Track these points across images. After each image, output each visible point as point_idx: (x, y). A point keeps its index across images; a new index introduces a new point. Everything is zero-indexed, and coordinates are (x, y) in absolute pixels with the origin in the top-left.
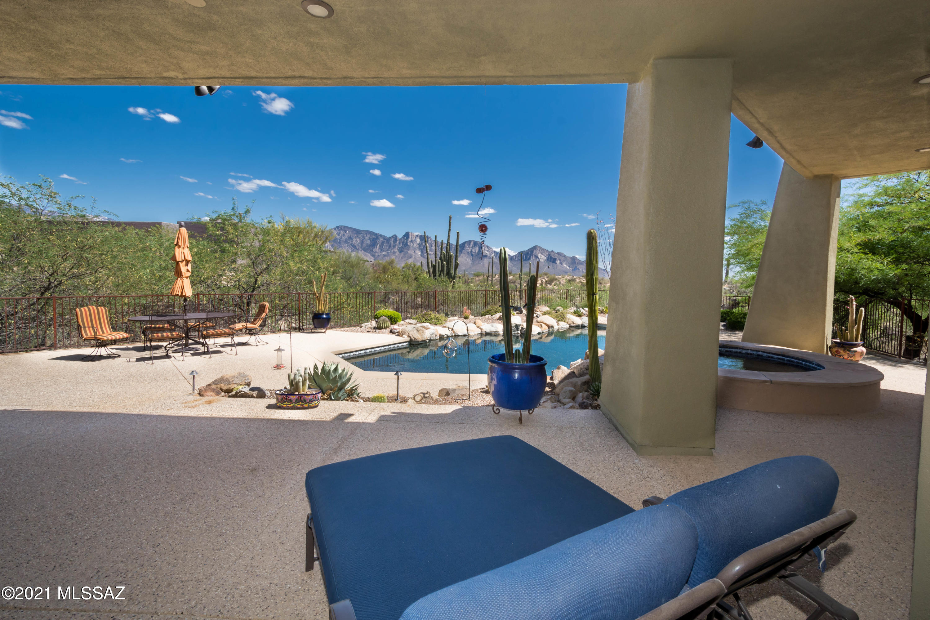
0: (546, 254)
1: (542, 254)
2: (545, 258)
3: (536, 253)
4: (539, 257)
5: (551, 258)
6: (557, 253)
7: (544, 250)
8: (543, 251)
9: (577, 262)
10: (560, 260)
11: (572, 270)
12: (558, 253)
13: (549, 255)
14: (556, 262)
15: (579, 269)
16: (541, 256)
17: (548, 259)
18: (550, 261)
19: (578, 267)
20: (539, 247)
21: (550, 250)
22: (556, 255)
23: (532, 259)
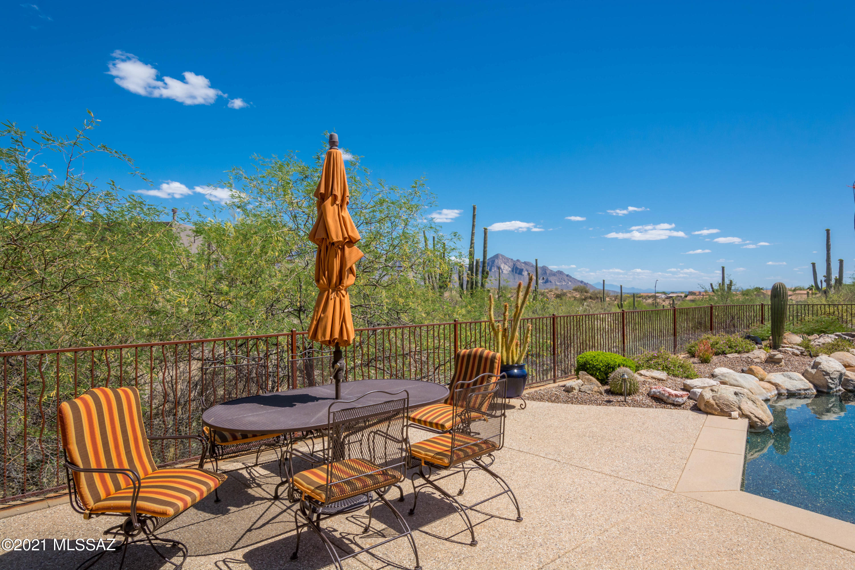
0: (511, 264)
1: (505, 264)
2: (510, 269)
3: (498, 263)
4: (502, 268)
5: (517, 268)
6: (523, 263)
7: (508, 259)
8: (506, 260)
9: (548, 272)
10: (528, 271)
11: (543, 283)
12: (525, 263)
13: (514, 265)
14: (523, 273)
15: (551, 282)
16: (504, 267)
17: (513, 271)
18: (516, 273)
19: (551, 278)
20: (502, 255)
21: (515, 259)
22: (523, 265)
23: (493, 270)
